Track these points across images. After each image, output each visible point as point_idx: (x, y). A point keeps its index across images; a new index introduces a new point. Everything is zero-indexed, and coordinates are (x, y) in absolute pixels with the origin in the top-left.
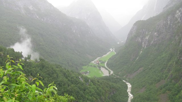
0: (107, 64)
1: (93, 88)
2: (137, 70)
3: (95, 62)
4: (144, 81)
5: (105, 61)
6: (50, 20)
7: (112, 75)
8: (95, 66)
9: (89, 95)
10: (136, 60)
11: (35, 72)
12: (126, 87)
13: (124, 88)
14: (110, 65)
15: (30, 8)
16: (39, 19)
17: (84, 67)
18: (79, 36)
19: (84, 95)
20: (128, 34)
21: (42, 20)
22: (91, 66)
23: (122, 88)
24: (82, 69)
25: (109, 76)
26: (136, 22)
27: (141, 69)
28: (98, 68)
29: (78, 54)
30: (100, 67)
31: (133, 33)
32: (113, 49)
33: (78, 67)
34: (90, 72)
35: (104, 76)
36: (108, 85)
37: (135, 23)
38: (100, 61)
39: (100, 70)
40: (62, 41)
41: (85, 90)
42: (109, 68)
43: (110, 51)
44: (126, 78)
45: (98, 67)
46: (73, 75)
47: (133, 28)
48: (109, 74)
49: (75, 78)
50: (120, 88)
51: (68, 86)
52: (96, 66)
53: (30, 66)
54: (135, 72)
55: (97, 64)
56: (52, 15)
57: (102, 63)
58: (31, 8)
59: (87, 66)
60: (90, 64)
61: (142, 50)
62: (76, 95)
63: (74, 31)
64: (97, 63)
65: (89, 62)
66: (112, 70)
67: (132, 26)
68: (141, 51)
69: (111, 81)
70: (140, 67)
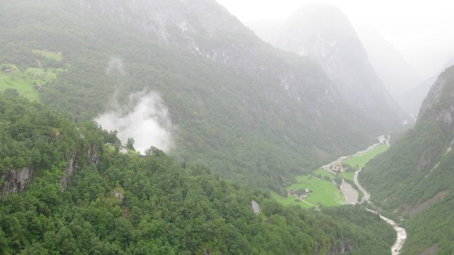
0: (360, 174)
1: (279, 231)
2: (430, 198)
3: (331, 168)
4: (441, 227)
5: (357, 166)
6: (228, 58)
7: (365, 203)
8: (327, 179)
9: (262, 247)
10: (432, 171)
11: (130, 179)
12: (392, 237)
13: (383, 239)
14: (367, 179)
15: (181, 26)
16: (200, 54)
17: (299, 178)
18: (298, 99)
19: (249, 245)
20: (422, 101)
21: (208, 56)
22: (319, 176)
23: (377, 239)
24: (295, 182)
25: (357, 205)
26: (446, 70)
27: (443, 195)
28: (335, 183)
29: (292, 144)
30: (339, 182)
31: (436, 97)
32: (386, 137)
33: (283, 178)
34: (311, 192)
35: (343, 204)
36: (333, 228)
37: (444, 71)
38: (344, 166)
39: (339, 188)
40: (254, 110)
41: (254, 234)
42: (363, 186)
43: (378, 142)
44: (400, 215)
45: (336, 180)
46: (233, 195)
47: (437, 84)
48: (359, 200)
49: (234, 202)
50: (368, 239)
51: (208, 220)
52: (332, 177)
53: (123, 165)
54: (424, 201)
55: (335, 174)
56: (233, 45)
57: (347, 171)
58: (183, 26)
59: (309, 175)
60: (317, 172)
61: (452, 143)
62: (226, 243)
63: (287, 87)
64: (334, 171)
65: (317, 167)
66: (368, 190)
67: (435, 80)
68: (448, 147)
69: (349, 219)
70: (440, 190)
